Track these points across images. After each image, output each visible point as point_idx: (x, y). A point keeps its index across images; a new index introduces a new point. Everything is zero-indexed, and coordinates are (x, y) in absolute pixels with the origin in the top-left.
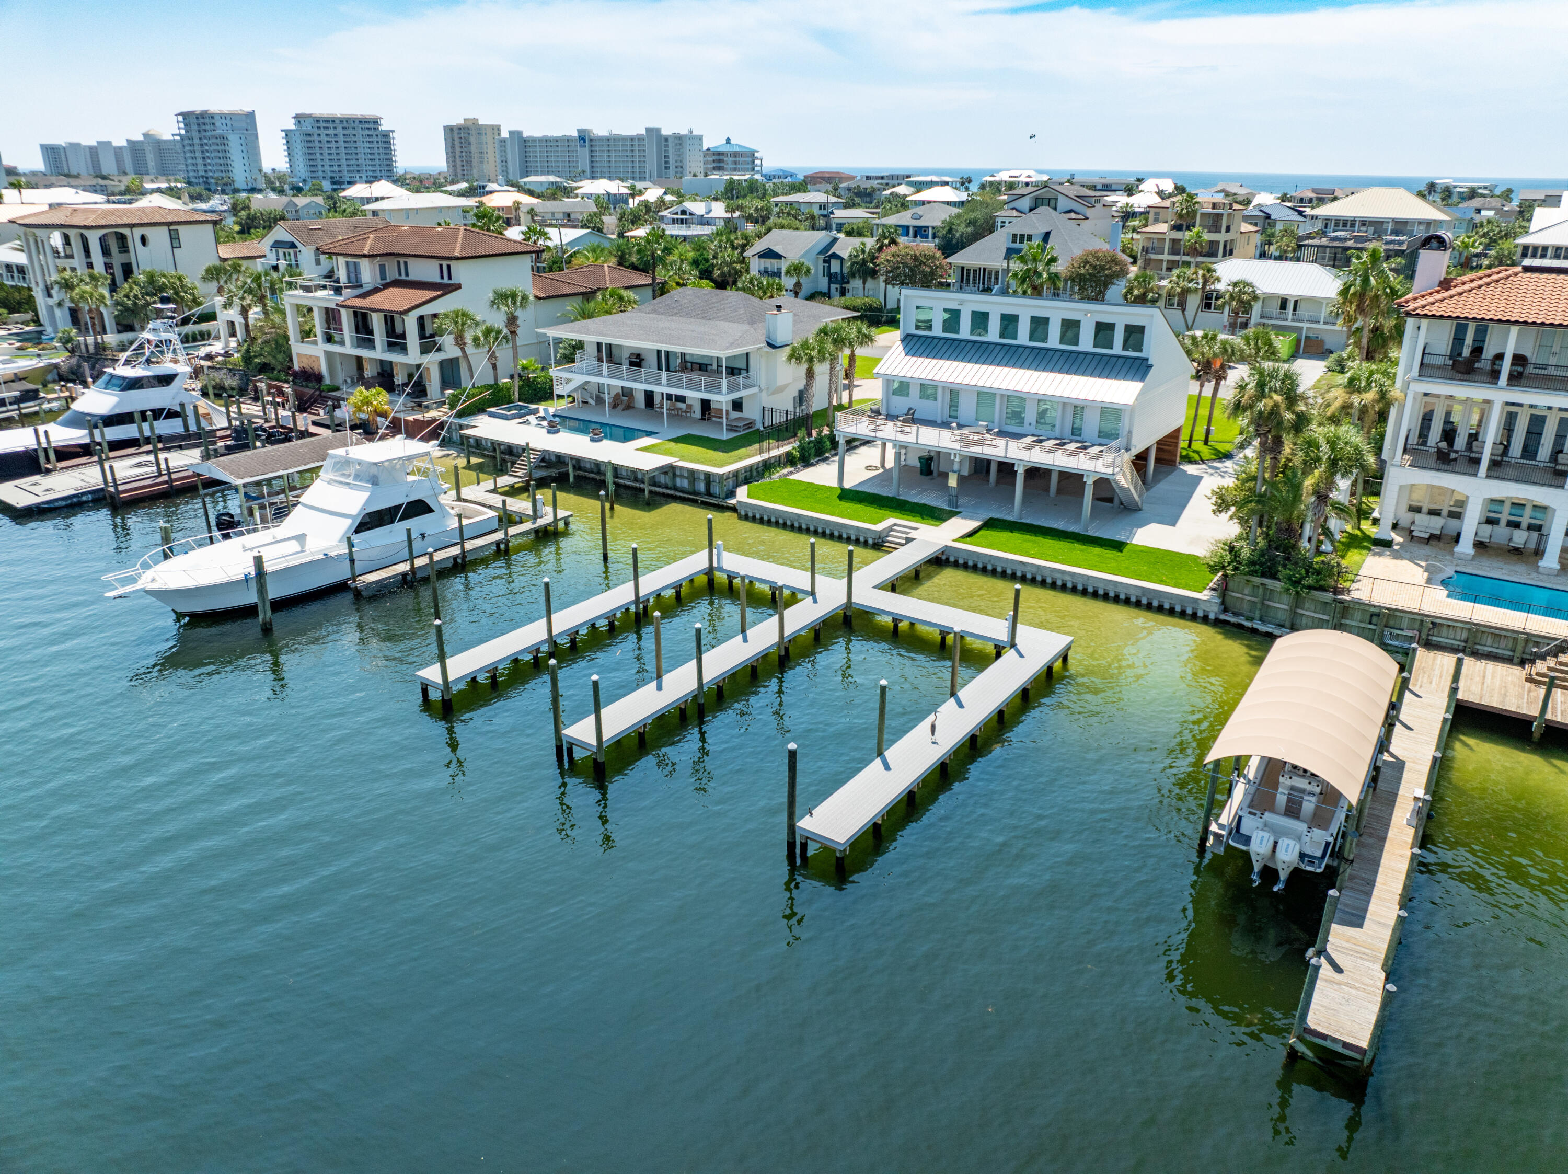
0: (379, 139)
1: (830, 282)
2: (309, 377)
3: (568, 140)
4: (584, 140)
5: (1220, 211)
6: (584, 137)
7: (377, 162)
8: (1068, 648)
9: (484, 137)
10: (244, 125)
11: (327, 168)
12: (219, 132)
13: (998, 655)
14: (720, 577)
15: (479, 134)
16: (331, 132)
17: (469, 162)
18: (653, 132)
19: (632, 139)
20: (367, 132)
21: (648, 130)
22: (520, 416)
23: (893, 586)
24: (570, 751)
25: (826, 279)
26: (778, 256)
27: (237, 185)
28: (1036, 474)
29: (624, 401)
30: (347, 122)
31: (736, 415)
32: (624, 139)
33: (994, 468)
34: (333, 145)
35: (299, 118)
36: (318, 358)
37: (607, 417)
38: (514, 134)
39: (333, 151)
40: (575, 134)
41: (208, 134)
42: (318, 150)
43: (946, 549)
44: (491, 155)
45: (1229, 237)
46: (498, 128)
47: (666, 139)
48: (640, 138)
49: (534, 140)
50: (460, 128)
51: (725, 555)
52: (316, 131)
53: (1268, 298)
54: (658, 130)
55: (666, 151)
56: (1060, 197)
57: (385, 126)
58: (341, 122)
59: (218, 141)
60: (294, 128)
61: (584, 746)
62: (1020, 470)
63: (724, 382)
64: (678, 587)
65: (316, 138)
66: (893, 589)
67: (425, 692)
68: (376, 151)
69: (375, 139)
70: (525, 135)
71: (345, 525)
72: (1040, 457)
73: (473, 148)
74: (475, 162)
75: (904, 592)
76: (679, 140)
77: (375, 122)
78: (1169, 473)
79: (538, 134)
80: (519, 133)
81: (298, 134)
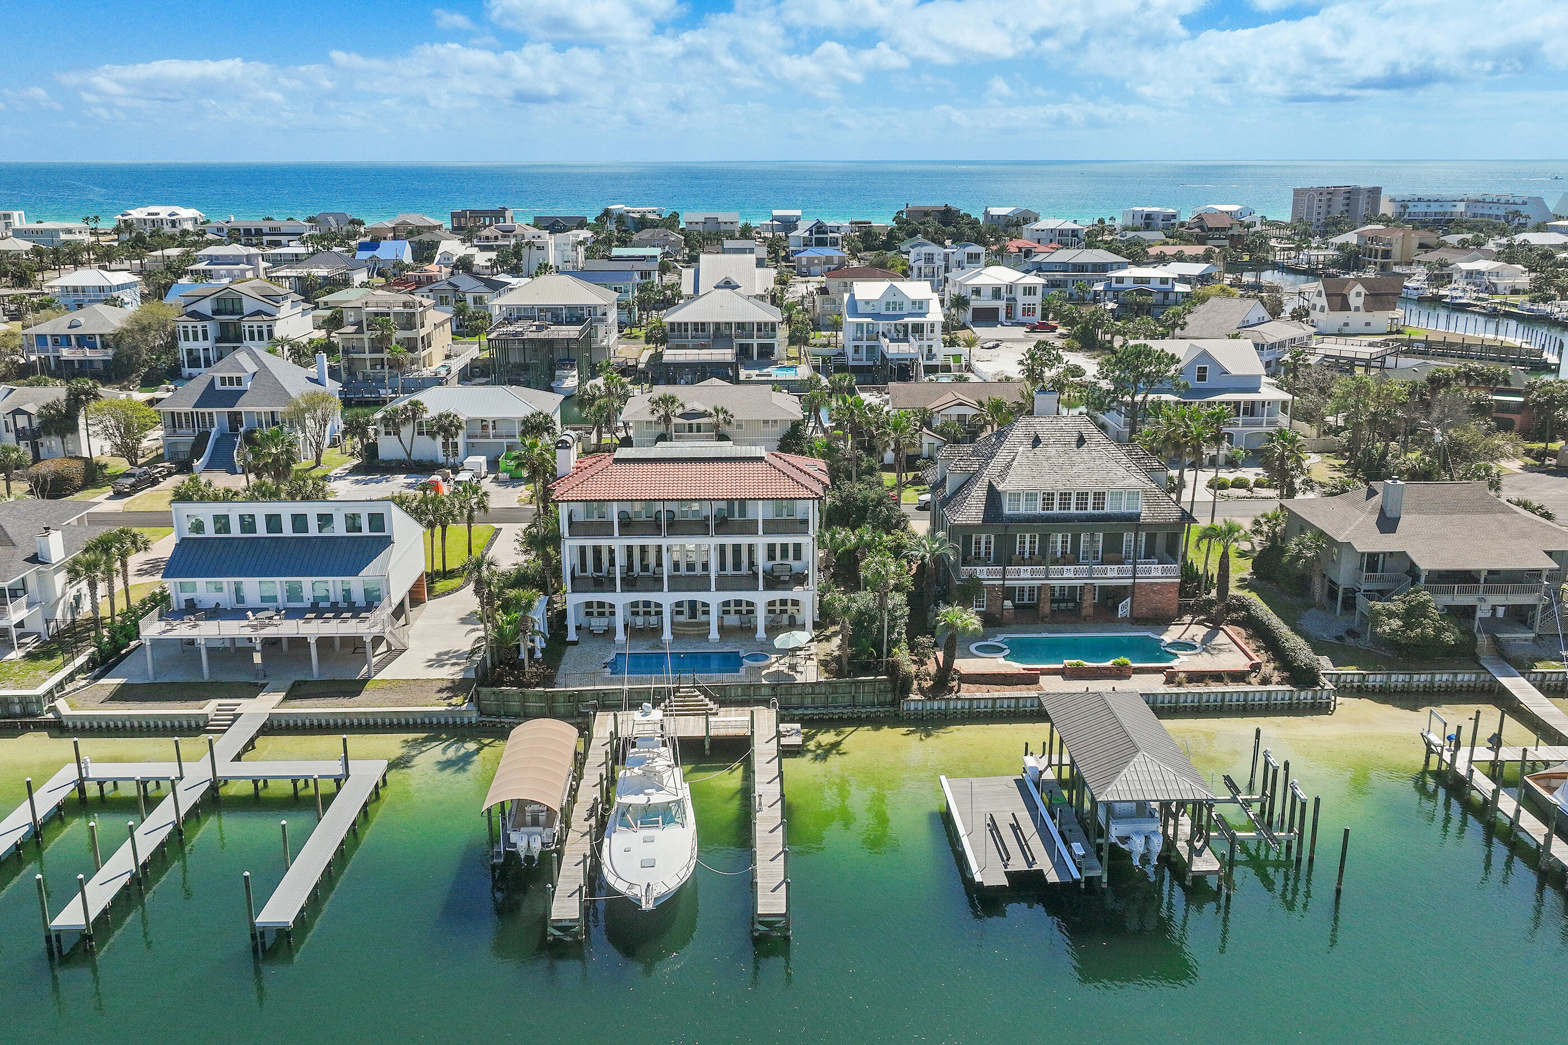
5: (411, 310)
43: (271, 716)
45: (424, 332)
53: (469, 421)
56: (244, 297)
62: (313, 641)
63: (10, 608)
75: (248, 759)
78: (421, 610)
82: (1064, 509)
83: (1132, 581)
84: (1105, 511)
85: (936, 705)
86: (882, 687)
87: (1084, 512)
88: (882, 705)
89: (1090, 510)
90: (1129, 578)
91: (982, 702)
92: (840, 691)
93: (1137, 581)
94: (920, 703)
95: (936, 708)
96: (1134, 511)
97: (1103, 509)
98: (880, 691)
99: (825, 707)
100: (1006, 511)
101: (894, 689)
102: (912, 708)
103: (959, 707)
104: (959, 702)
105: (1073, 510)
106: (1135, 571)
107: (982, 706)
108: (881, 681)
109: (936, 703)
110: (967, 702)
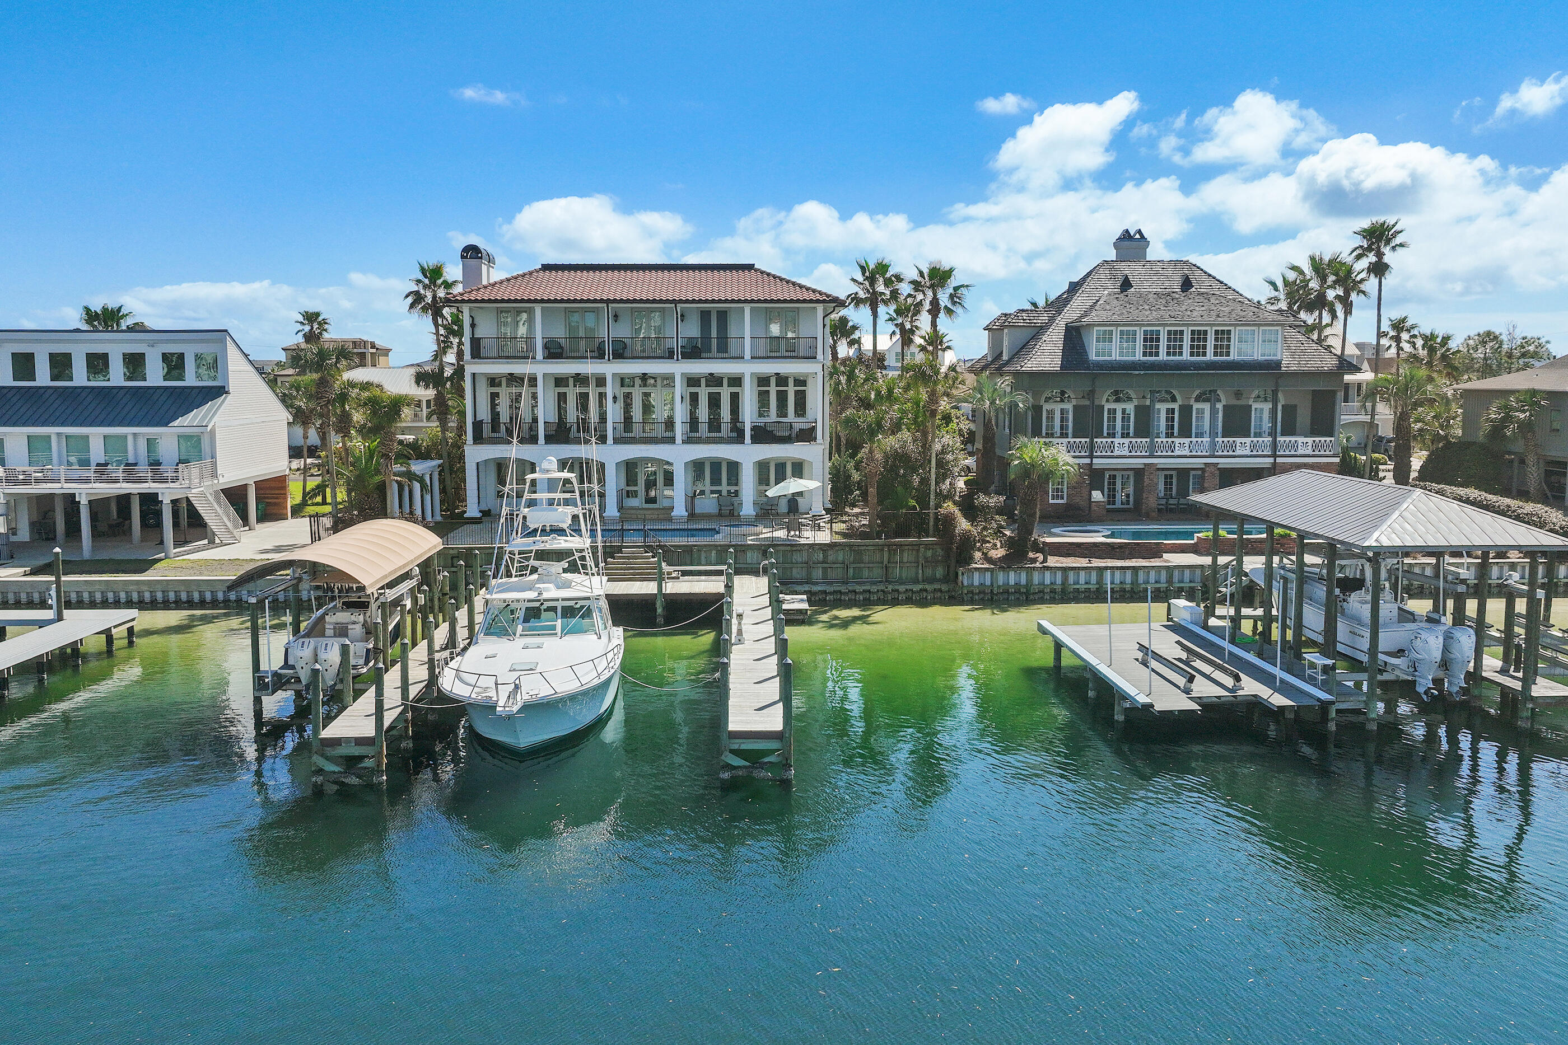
62: (83, 501)
78: (278, 523)
82: (1174, 354)
83: (1271, 460)
84: (1231, 358)
85: (1012, 578)
86: (929, 553)
87: (1201, 358)
88: (932, 580)
89: (1210, 356)
90: (1268, 456)
91: (1082, 574)
92: (866, 559)
93: (1279, 460)
94: (988, 575)
95: (1012, 582)
96: (1274, 358)
97: (1228, 354)
98: (926, 559)
99: (843, 583)
100: (1093, 357)
101: (947, 556)
102: (976, 583)
103: (1047, 581)
104: (1047, 574)
105: (1186, 356)
106: (1274, 445)
107: (1082, 580)
108: (928, 546)
109: (1012, 574)
110: (1059, 574)
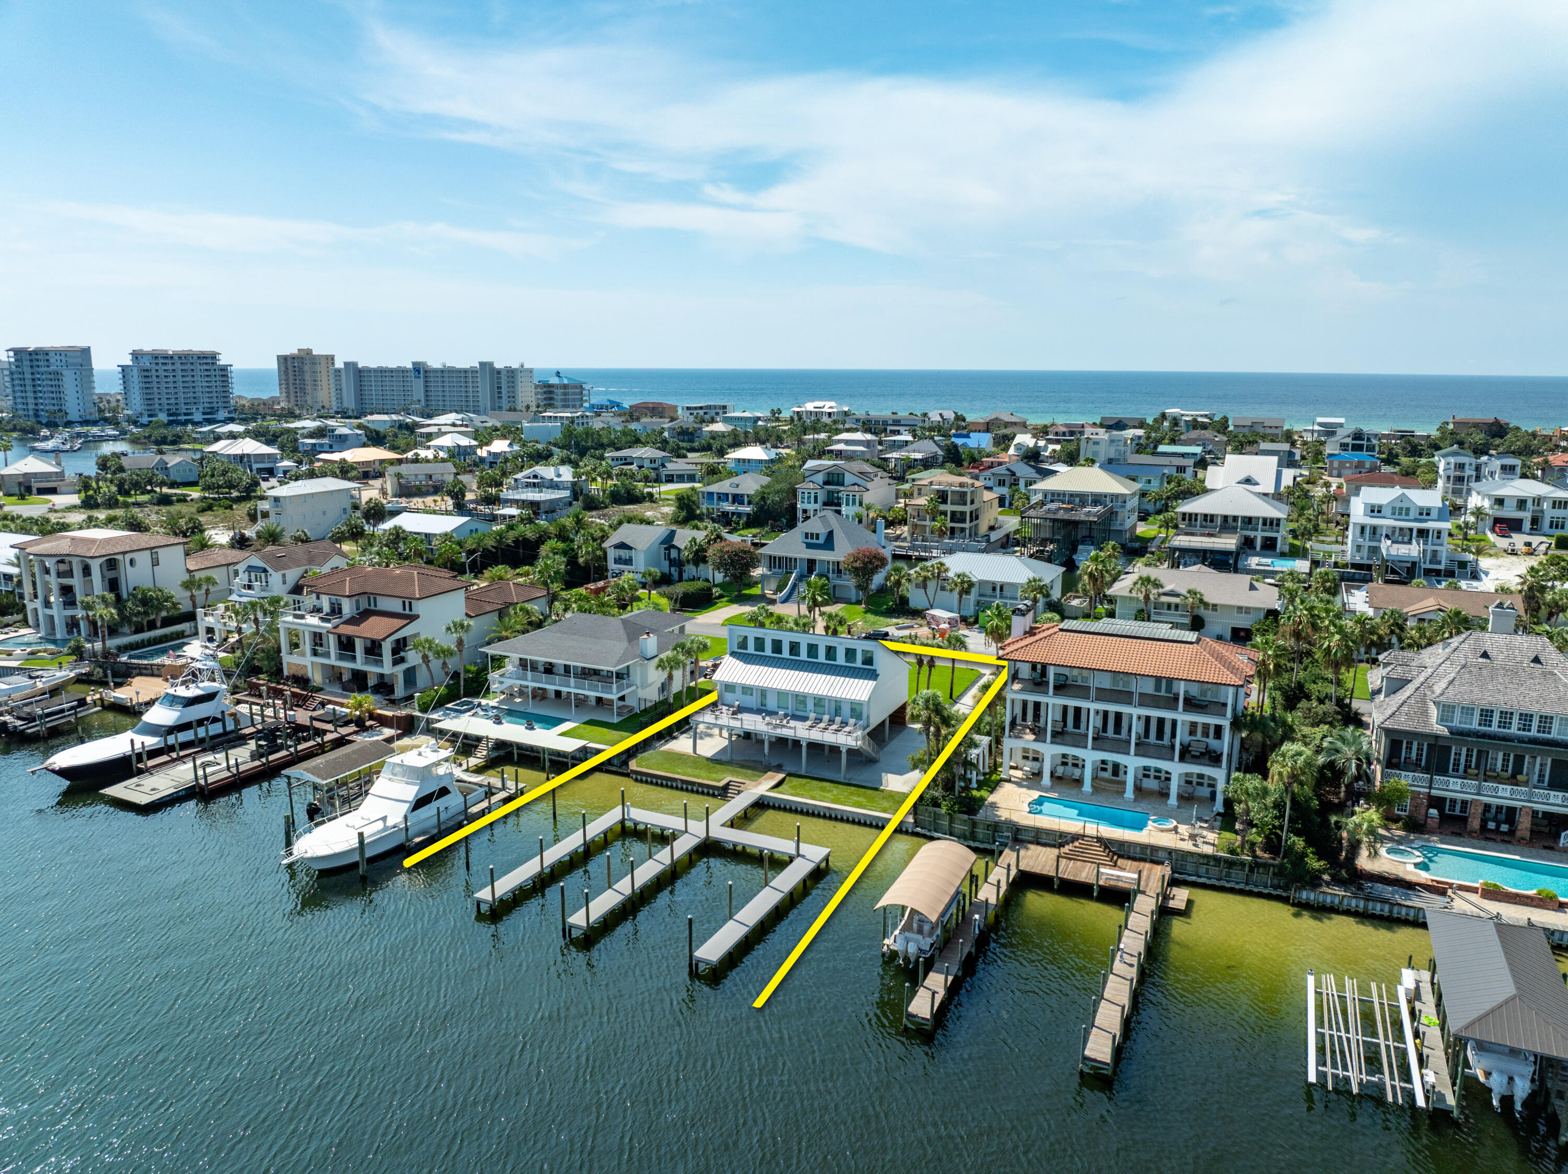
0: (217, 373)
1: (671, 565)
2: (301, 681)
3: (402, 371)
4: (419, 372)
5: (965, 489)
6: (419, 369)
7: (215, 395)
8: (828, 855)
9: (318, 368)
10: (80, 360)
11: (164, 401)
12: (52, 368)
13: (791, 861)
14: (629, 824)
15: (314, 364)
16: (169, 367)
17: (303, 390)
18: (486, 366)
19: (466, 371)
20: (205, 367)
21: (481, 364)
22: (469, 710)
23: (732, 824)
24: (570, 931)
25: (667, 563)
26: (630, 548)
27: (70, 418)
28: (815, 747)
29: (539, 695)
30: (185, 358)
31: (621, 703)
32: (459, 371)
33: (790, 743)
34: (171, 379)
35: (136, 355)
36: (306, 667)
37: (532, 709)
38: (351, 366)
39: (171, 385)
40: (410, 366)
41: (41, 369)
42: (155, 385)
43: (762, 797)
44: (324, 383)
45: (974, 507)
46: (331, 359)
47: (499, 372)
48: (473, 371)
49: (368, 370)
50: (293, 358)
51: (632, 810)
52: (154, 367)
53: (982, 583)
54: (491, 364)
55: (499, 383)
56: (847, 474)
57: (223, 361)
58: (180, 358)
59: (52, 377)
60: (130, 363)
61: (578, 927)
62: (804, 744)
63: (614, 686)
64: (605, 833)
65: (154, 373)
66: (732, 826)
67: (478, 906)
68: (214, 384)
69: (213, 373)
70: (360, 366)
71: (405, 807)
72: (816, 735)
73: (308, 377)
74: (309, 389)
75: (739, 828)
76: (511, 373)
77: (213, 356)
78: (900, 732)
79: (373, 365)
80: (354, 364)
81: (135, 370)
82: (1504, 728)
84: (1552, 736)
85: (1329, 898)
86: (1277, 871)
87: (1528, 734)
88: (1275, 888)
89: (1535, 733)
91: (1379, 905)
92: (1235, 867)
94: (1312, 894)
95: (1329, 901)
97: (1549, 733)
98: (1275, 875)
102: (1304, 897)
103: (1353, 905)
104: (1354, 901)
105: (1514, 730)
107: (1378, 909)
108: (1276, 865)
110: (1362, 902)
